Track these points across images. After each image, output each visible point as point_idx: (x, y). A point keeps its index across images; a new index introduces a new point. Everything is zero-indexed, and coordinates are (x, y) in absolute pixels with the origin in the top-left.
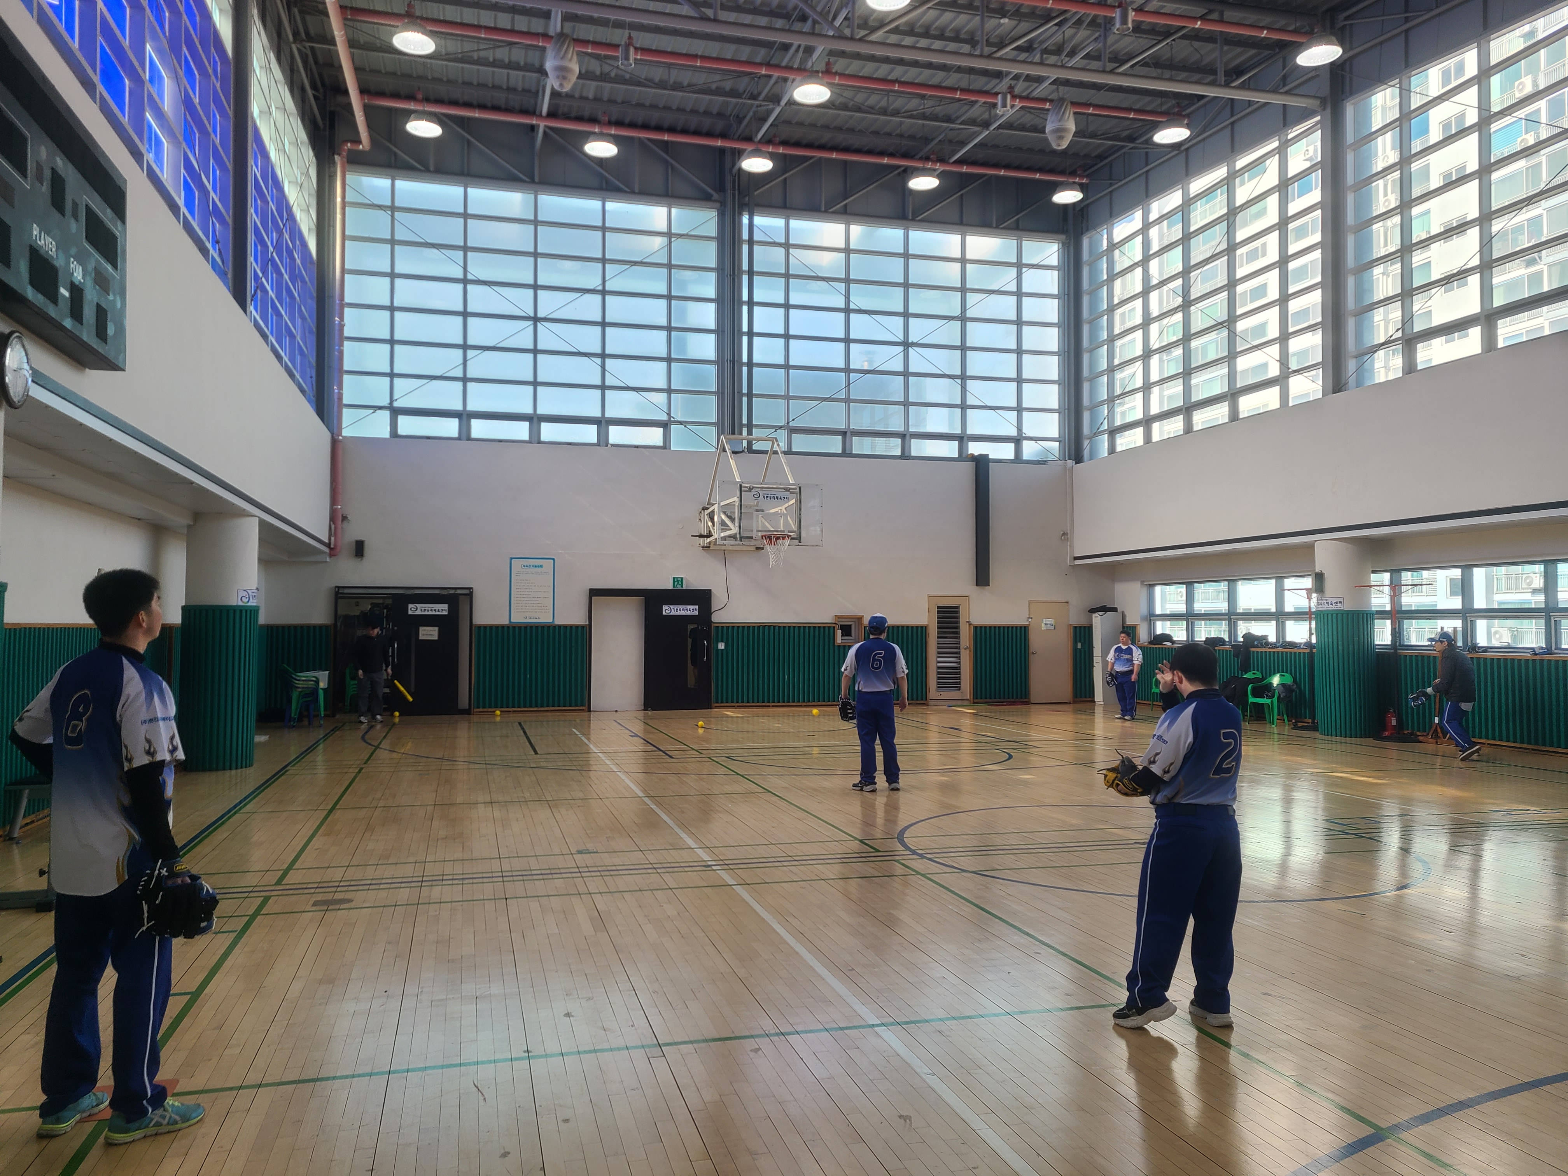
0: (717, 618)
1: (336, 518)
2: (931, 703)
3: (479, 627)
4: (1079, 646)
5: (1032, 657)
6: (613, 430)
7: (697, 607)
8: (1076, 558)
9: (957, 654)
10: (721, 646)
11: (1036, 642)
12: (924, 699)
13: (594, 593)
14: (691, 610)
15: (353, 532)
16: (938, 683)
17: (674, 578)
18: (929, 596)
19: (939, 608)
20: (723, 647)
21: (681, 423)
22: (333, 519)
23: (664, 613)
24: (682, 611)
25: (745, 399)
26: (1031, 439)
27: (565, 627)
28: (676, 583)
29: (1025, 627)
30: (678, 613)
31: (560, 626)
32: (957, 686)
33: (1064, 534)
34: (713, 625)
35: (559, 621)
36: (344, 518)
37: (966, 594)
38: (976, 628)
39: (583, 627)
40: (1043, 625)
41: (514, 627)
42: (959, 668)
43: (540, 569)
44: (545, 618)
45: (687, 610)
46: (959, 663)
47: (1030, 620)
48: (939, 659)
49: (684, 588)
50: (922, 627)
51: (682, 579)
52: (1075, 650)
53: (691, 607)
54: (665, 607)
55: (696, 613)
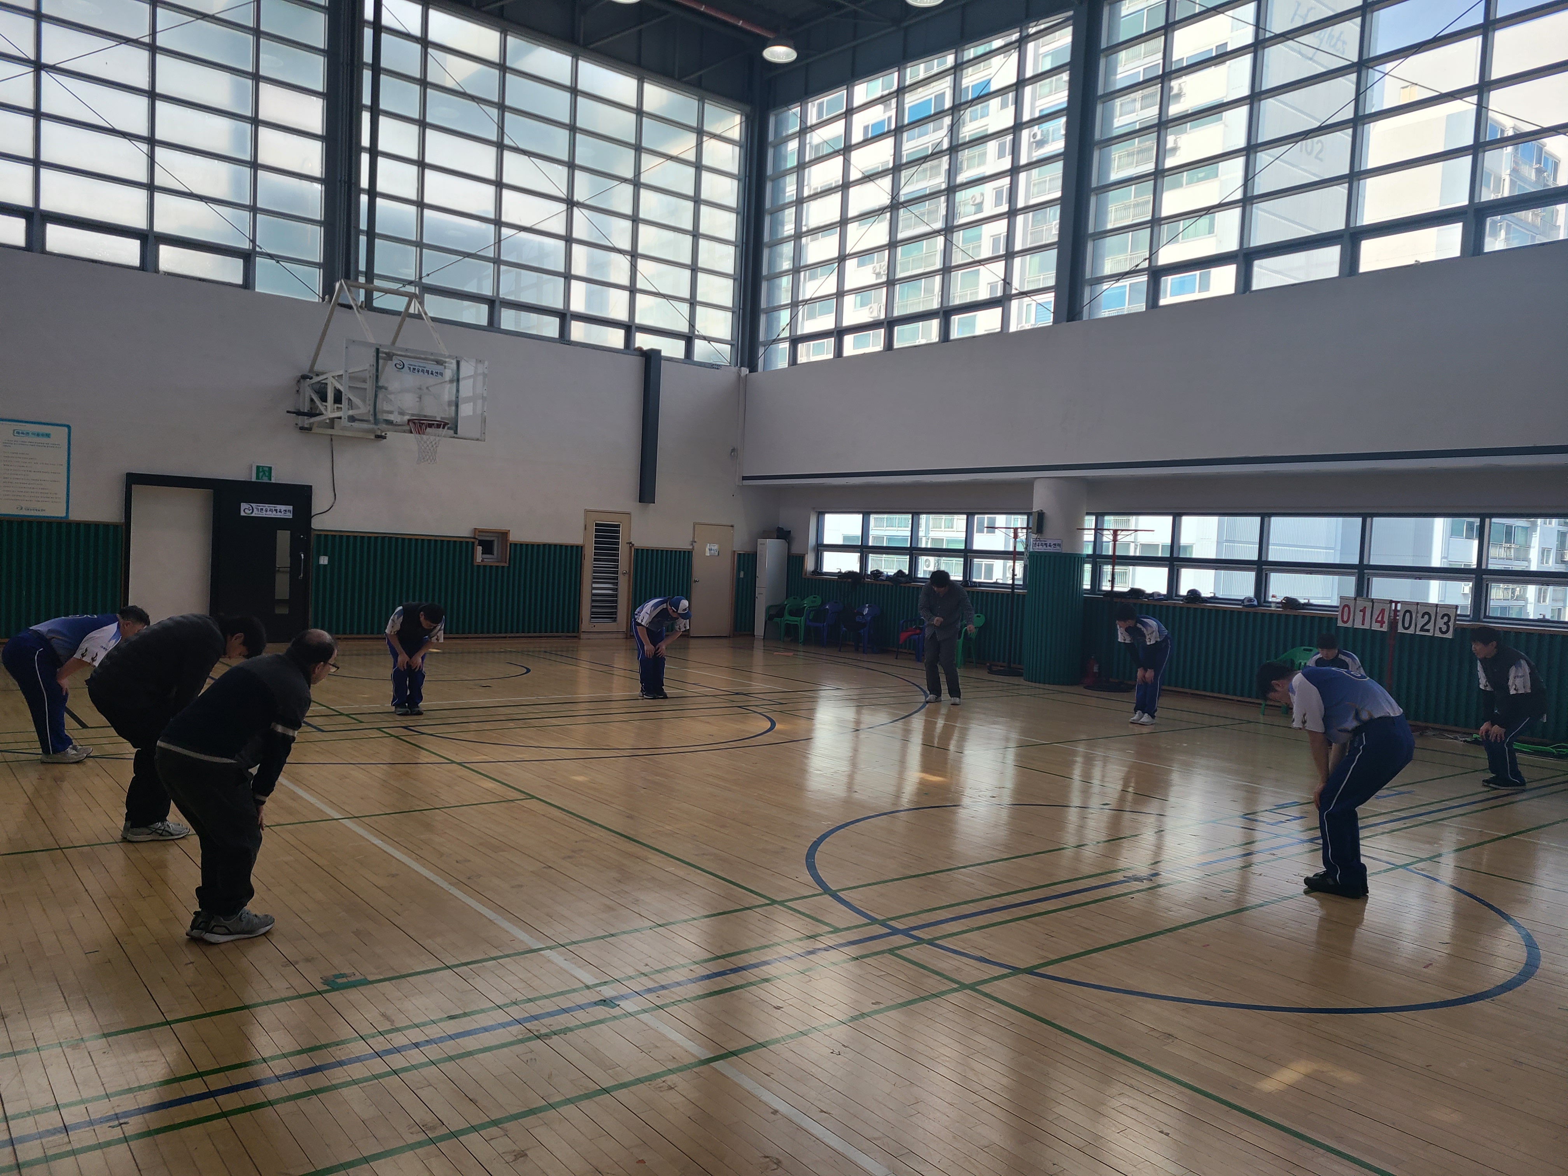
0: (318, 524)
2: (583, 636)
4: (742, 575)
5: (694, 585)
7: (291, 508)
8: (744, 478)
9: (615, 581)
10: (324, 560)
11: (699, 570)
12: (576, 631)
14: (283, 511)
16: (592, 613)
17: (258, 467)
18: (586, 511)
19: (597, 525)
20: (326, 562)
21: (271, 256)
23: (242, 514)
24: (268, 513)
25: (363, 239)
26: (704, 338)
27: (88, 525)
28: (261, 474)
29: (689, 552)
30: (263, 514)
31: (78, 524)
32: (612, 616)
33: (733, 450)
34: (313, 533)
35: (75, 516)
37: (628, 511)
38: (637, 550)
39: (116, 526)
40: (707, 550)
41: (2, 522)
42: (616, 596)
43: (47, 440)
44: (54, 510)
45: (276, 510)
46: (616, 590)
47: (694, 544)
48: (595, 585)
49: (273, 481)
50: (577, 547)
51: (270, 468)
52: (738, 579)
53: (283, 508)
54: (244, 506)
55: (290, 516)
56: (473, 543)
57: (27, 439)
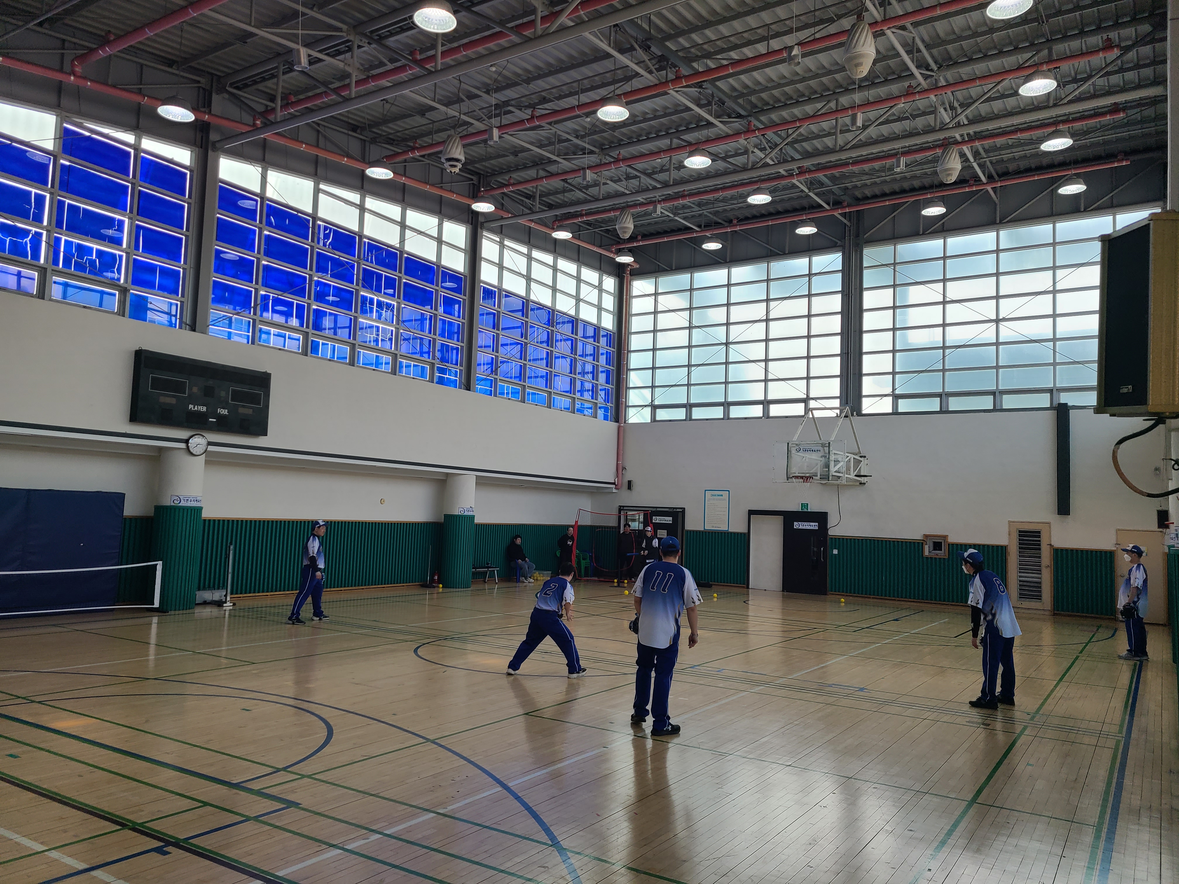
0: (831, 532)
1: (620, 469)
3: (687, 531)
6: (772, 407)
7: (817, 524)
9: (1038, 571)
13: (751, 513)
14: (814, 526)
15: (629, 476)
16: (1020, 594)
17: (802, 504)
18: (1009, 522)
19: (1019, 532)
20: (836, 553)
21: (816, 398)
22: (617, 469)
23: (796, 528)
24: (807, 527)
25: (857, 378)
27: (734, 533)
28: (803, 507)
29: (1111, 552)
30: (805, 528)
31: (731, 533)
32: (1038, 597)
34: (829, 537)
35: (731, 530)
36: (624, 468)
37: (1048, 521)
38: (1056, 550)
41: (705, 532)
42: (1040, 583)
43: (721, 497)
44: (724, 528)
45: (810, 525)
46: (1040, 579)
48: (1019, 574)
49: (809, 510)
50: (1002, 547)
51: (807, 504)
53: (813, 524)
54: (796, 523)
55: (817, 528)
56: (923, 543)
57: (715, 497)
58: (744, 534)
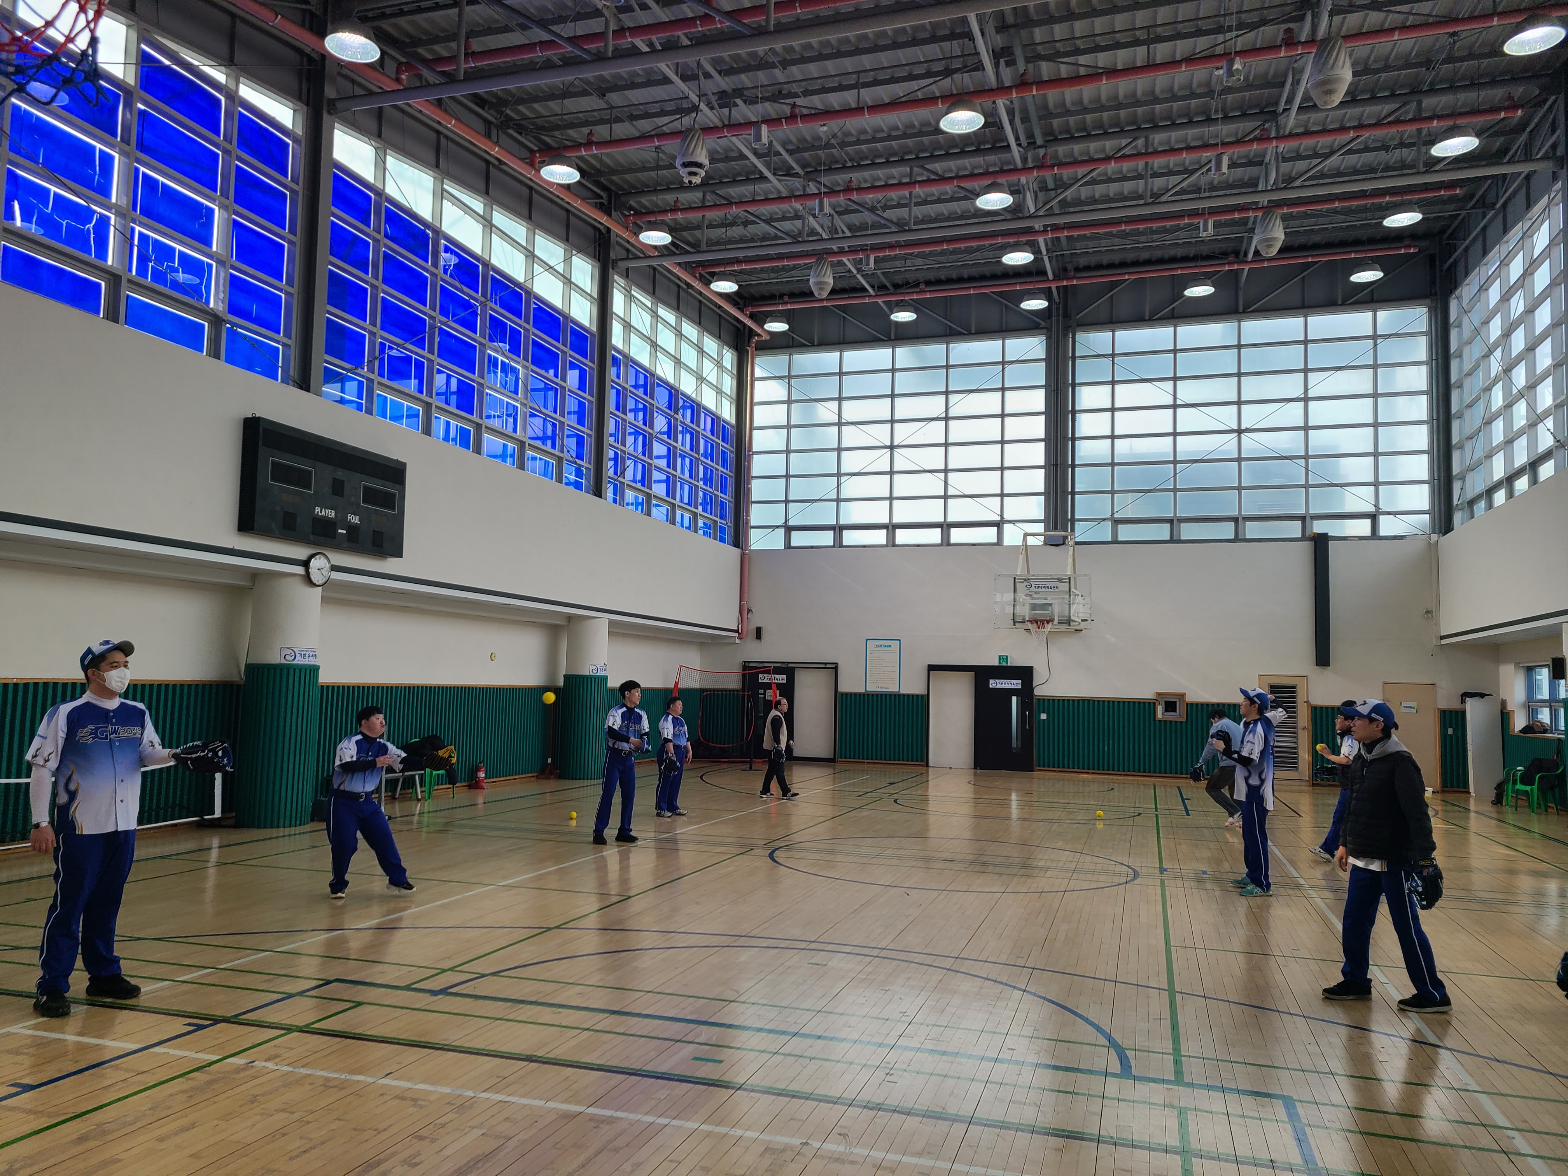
0: (1038, 692)
1: (744, 611)
3: (842, 694)
4: (1448, 732)
6: (954, 532)
7: (1020, 681)
8: (1442, 637)
9: (1293, 733)
10: (1044, 716)
13: (932, 668)
14: (1016, 684)
15: (756, 621)
17: (1000, 656)
18: (1258, 675)
20: (1045, 718)
21: (1011, 522)
22: (741, 612)
23: (992, 687)
24: (1006, 685)
25: (1068, 497)
26: (1391, 513)
27: (908, 696)
28: (1002, 660)
30: (1003, 686)
31: (904, 695)
32: (1293, 765)
34: (1035, 698)
35: (903, 692)
36: (749, 611)
37: (1305, 674)
38: (1316, 708)
40: (1403, 707)
41: (868, 695)
42: (1297, 748)
43: (889, 649)
44: (893, 688)
45: (1011, 684)
46: (1295, 742)
49: (1009, 664)
51: (1007, 657)
52: (1443, 735)
53: (1015, 681)
54: (991, 681)
55: (1019, 687)
56: (1154, 703)
57: (879, 649)
58: (922, 696)
